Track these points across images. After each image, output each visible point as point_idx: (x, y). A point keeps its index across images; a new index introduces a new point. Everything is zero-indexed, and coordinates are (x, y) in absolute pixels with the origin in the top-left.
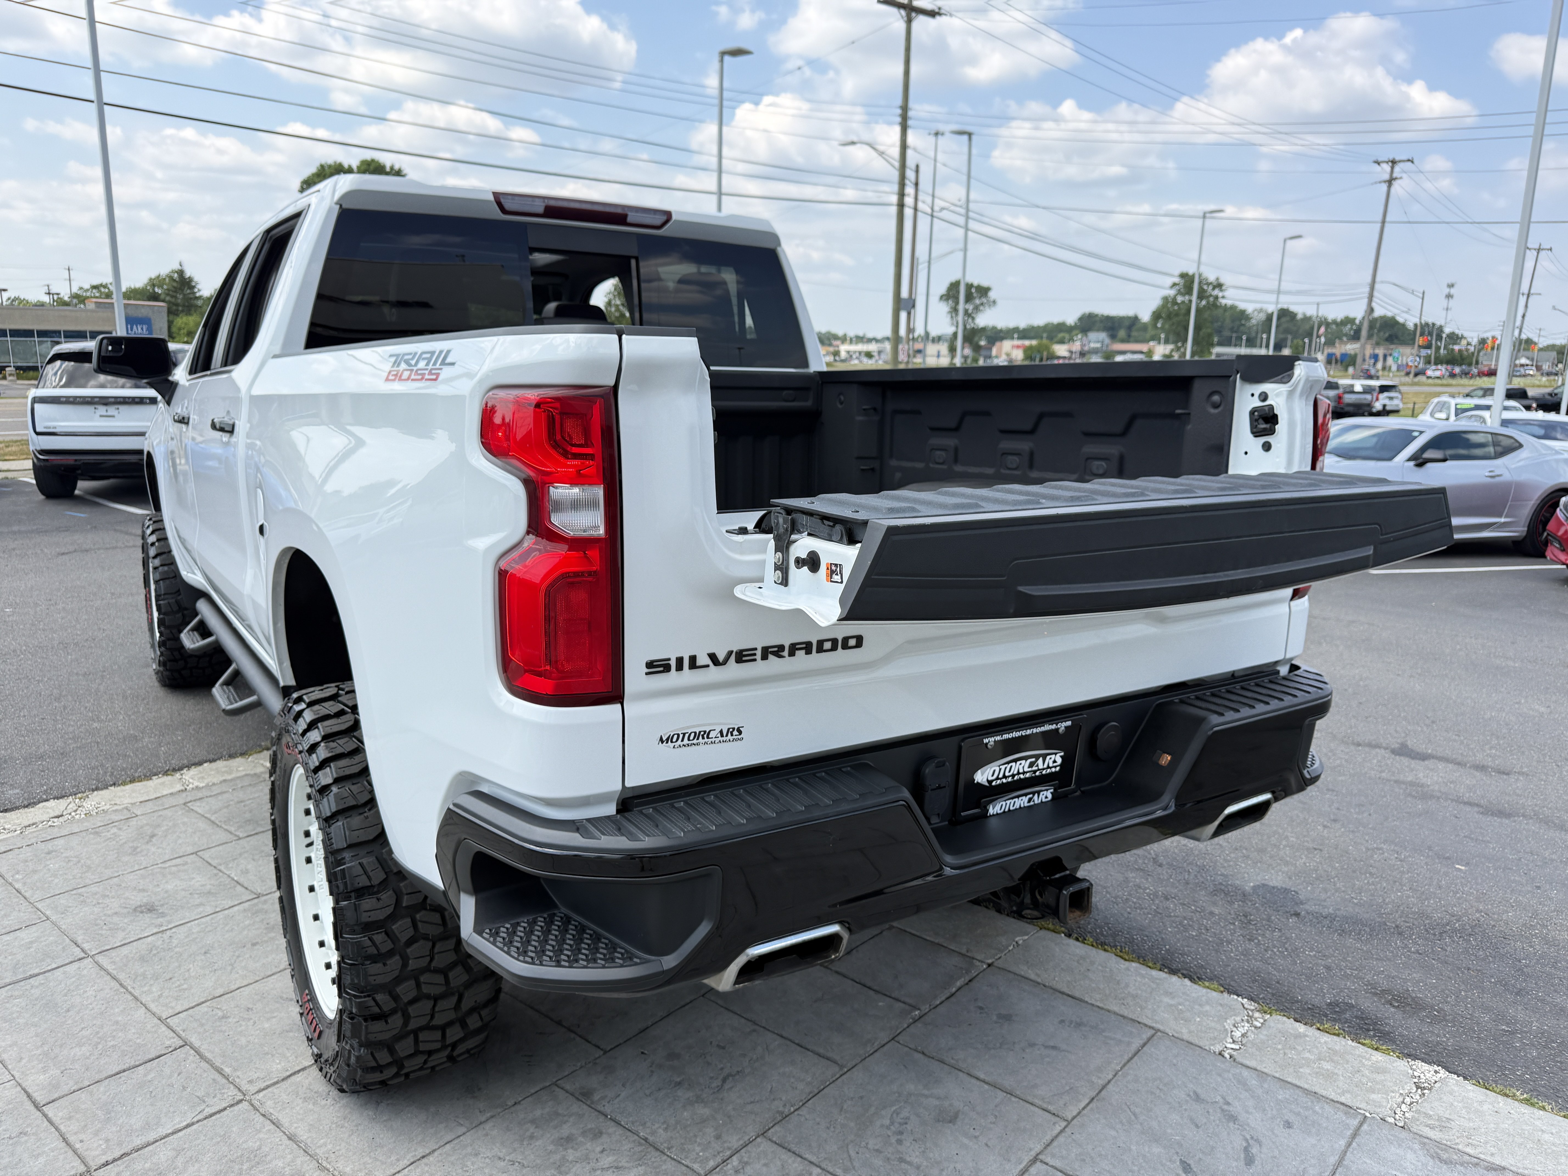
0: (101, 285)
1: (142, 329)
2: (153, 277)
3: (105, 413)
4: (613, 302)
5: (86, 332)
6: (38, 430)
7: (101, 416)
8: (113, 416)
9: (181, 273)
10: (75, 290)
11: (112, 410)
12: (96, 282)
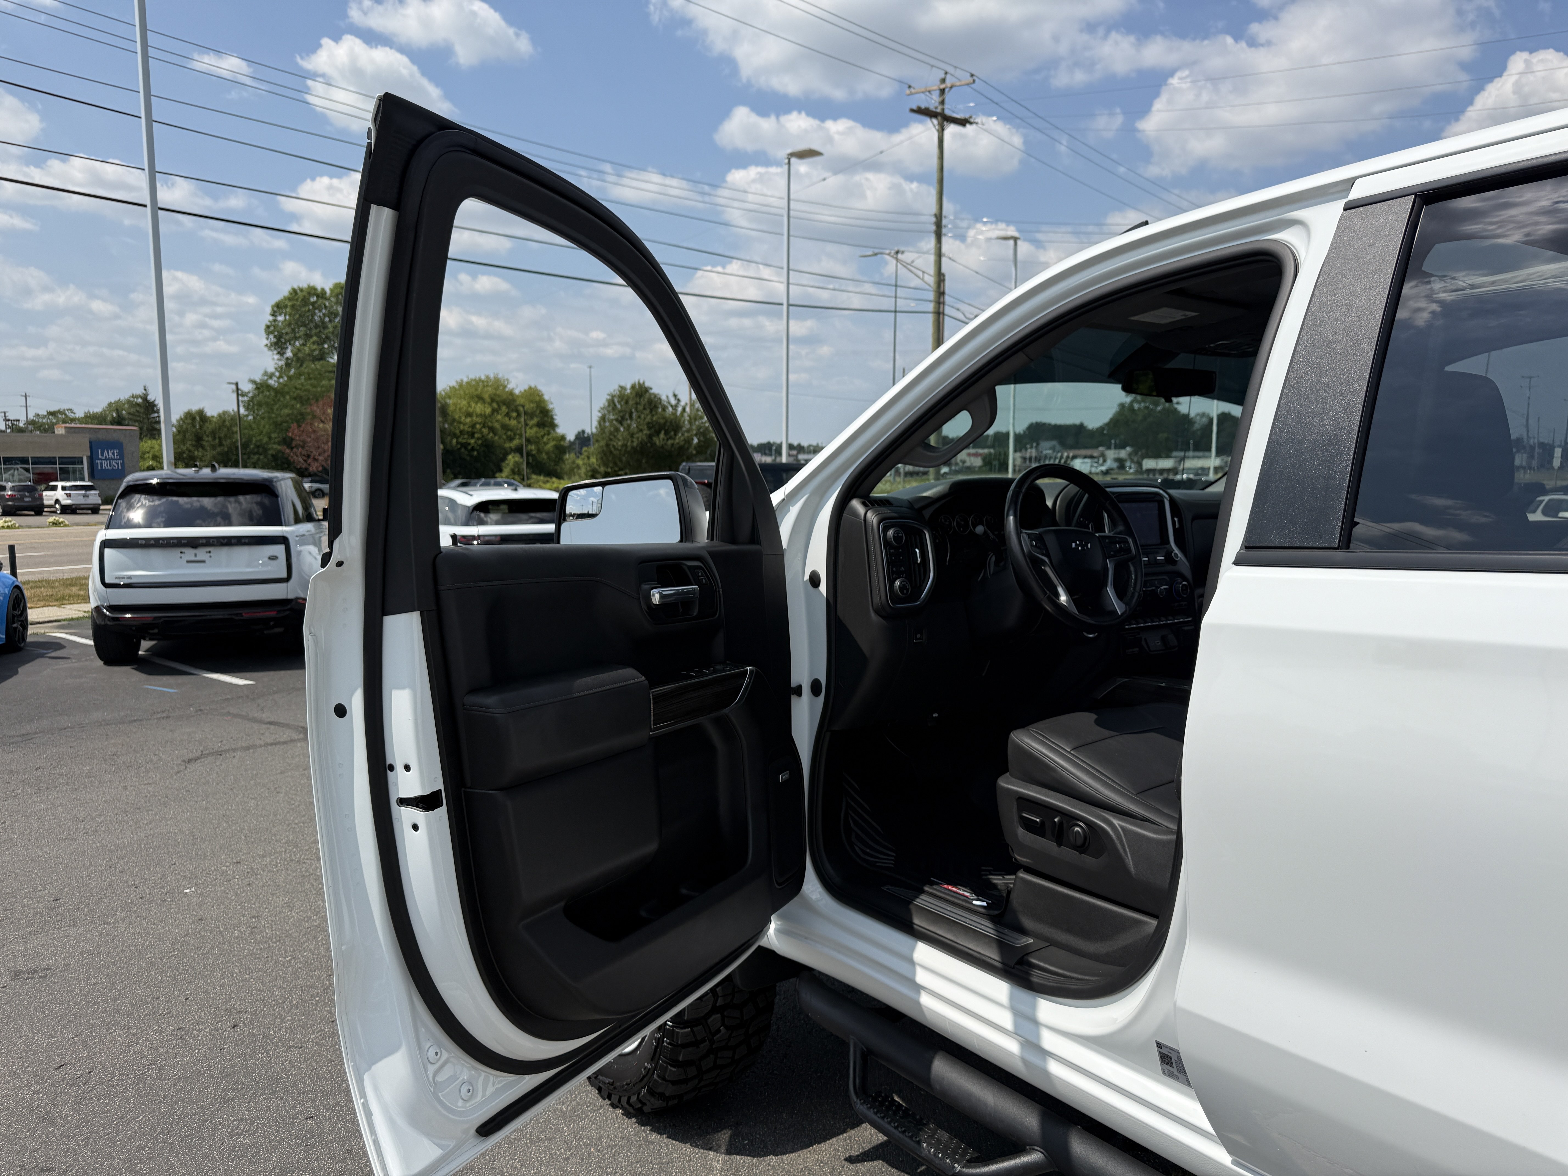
0: (59, 412)
1: (113, 454)
2: (113, 401)
3: (193, 558)
4: (607, 416)
5: (55, 458)
6: (107, 581)
7: (188, 562)
8: (203, 562)
9: (145, 398)
10: (31, 416)
11: (201, 553)
12: (53, 409)
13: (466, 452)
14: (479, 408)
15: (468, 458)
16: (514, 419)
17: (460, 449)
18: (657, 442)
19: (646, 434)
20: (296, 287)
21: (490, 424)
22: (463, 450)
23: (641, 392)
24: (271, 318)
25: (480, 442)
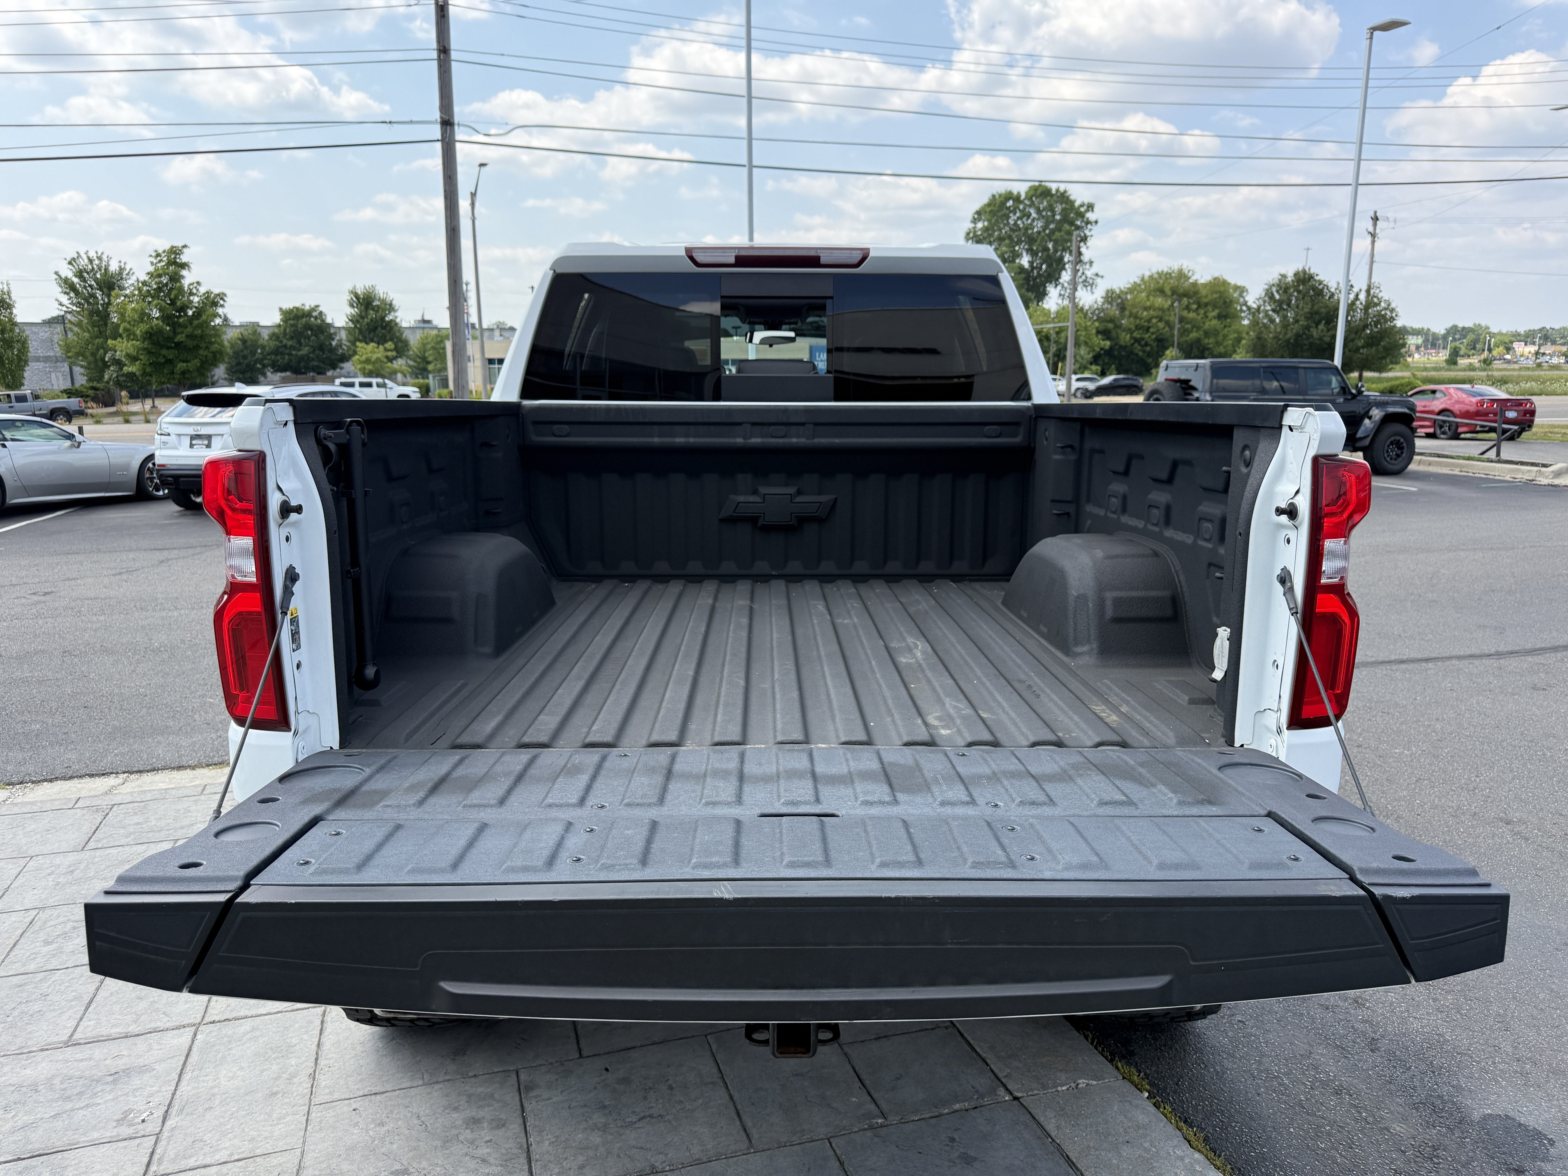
13: (1139, 348)
14: (1159, 301)
15: (1141, 354)
16: (1194, 311)
17: (1133, 344)
18: (1315, 334)
19: (1302, 325)
20: (995, 193)
21: (1167, 318)
22: (1136, 345)
23: (1304, 279)
24: (972, 225)
25: (1154, 337)
